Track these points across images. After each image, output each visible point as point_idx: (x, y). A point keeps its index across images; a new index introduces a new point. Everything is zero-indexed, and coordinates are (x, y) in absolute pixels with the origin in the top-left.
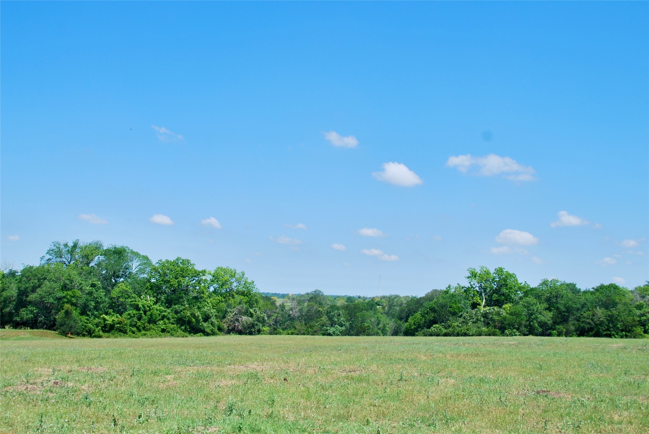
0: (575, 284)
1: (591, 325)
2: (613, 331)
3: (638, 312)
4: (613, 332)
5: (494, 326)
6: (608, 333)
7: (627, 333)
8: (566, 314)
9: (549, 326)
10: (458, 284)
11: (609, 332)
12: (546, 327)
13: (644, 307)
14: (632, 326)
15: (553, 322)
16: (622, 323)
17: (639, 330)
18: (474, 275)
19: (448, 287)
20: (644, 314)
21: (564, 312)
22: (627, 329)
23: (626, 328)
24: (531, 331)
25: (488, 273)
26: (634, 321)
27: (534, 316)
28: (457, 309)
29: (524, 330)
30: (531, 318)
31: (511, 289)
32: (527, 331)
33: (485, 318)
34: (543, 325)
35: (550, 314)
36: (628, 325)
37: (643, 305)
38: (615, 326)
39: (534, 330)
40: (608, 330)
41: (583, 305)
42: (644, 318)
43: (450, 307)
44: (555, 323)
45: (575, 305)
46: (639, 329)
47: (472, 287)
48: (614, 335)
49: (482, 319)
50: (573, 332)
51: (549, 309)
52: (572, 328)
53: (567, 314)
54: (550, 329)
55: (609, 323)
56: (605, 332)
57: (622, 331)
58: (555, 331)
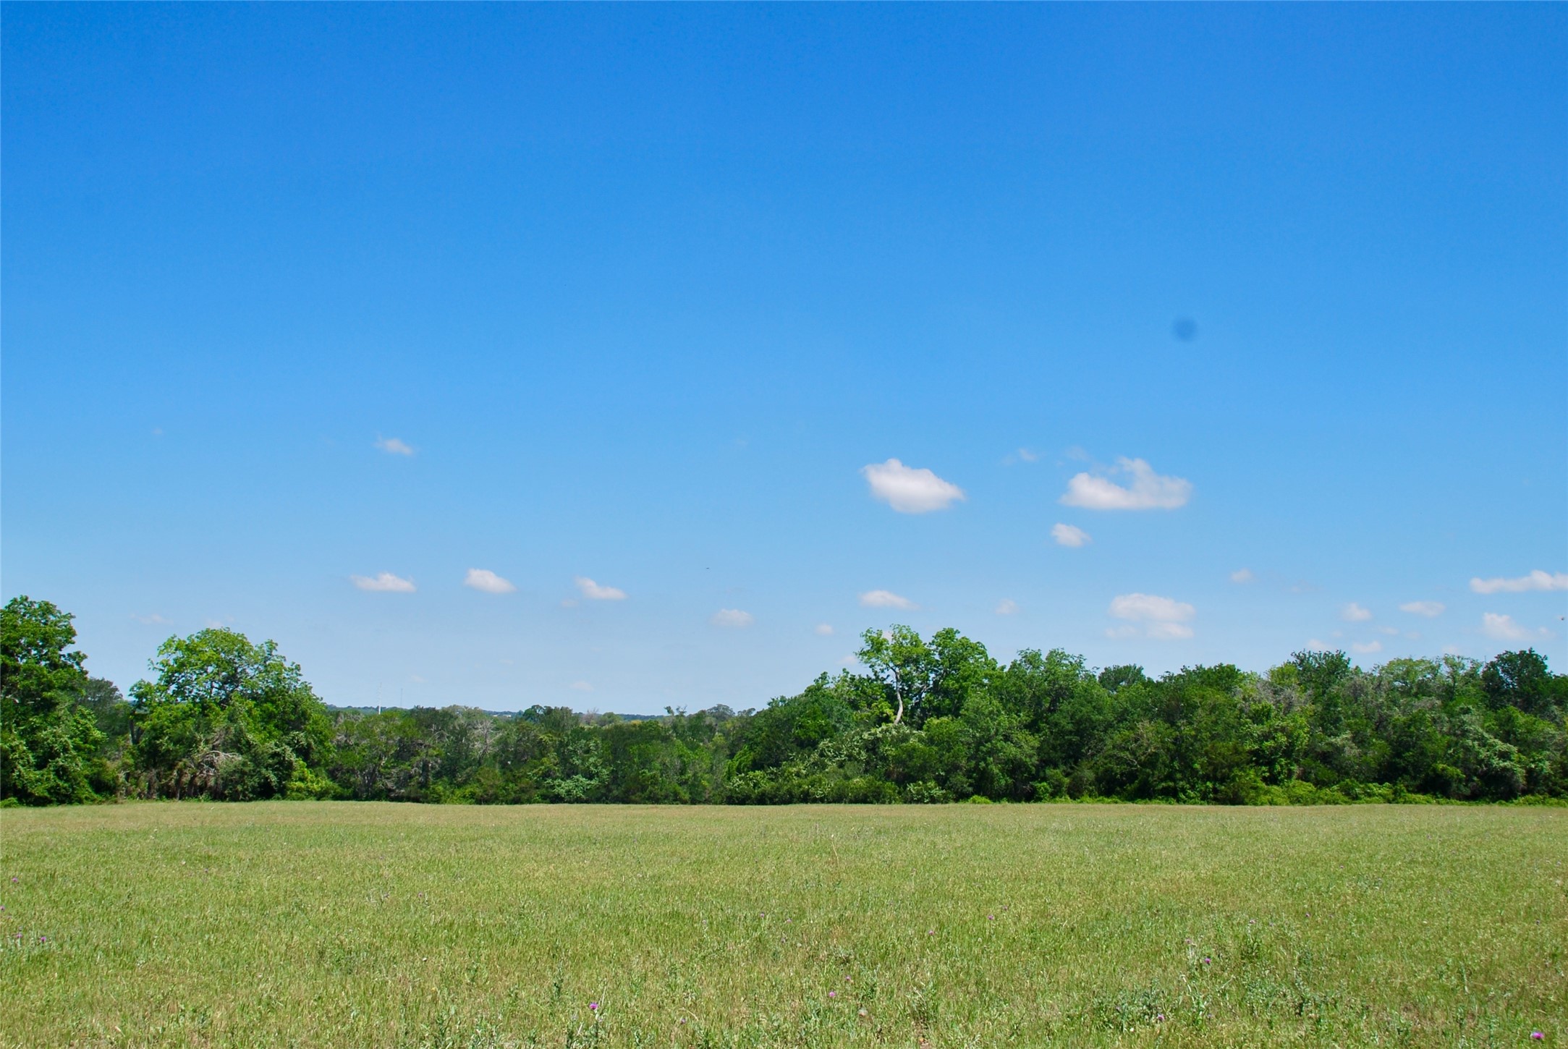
0: (1141, 669)
1: (1132, 766)
2: (1181, 780)
3: (1257, 729)
4: (1181, 783)
5: (885, 774)
6: (1169, 786)
7: (1217, 785)
8: (1075, 739)
9: (1030, 772)
10: (844, 670)
11: (1171, 784)
12: (1022, 773)
13: (1273, 714)
14: (1230, 767)
15: (1041, 761)
16: (1205, 759)
17: (1251, 775)
18: (877, 646)
19: (821, 678)
20: (1270, 732)
21: (1070, 733)
22: (1219, 775)
23: (1215, 770)
24: (983, 786)
25: (916, 642)
26: (1236, 752)
27: (989, 745)
28: (816, 732)
29: (962, 783)
30: (982, 752)
31: (965, 681)
32: (970, 785)
33: (870, 753)
34: (1014, 768)
35: (1034, 741)
36: (1222, 764)
37: (1269, 711)
38: (1187, 766)
39: (992, 782)
40: (1170, 777)
41: (1123, 715)
42: (1270, 743)
43: (801, 727)
44: (1046, 762)
45: (1100, 714)
46: (1252, 772)
47: (877, 678)
48: (1184, 791)
49: (864, 755)
50: (1090, 785)
51: (1032, 727)
52: (1088, 775)
53: (1079, 738)
54: (1034, 778)
55: (1172, 760)
56: (1164, 784)
57: (1206, 778)
58: (1045, 784)
